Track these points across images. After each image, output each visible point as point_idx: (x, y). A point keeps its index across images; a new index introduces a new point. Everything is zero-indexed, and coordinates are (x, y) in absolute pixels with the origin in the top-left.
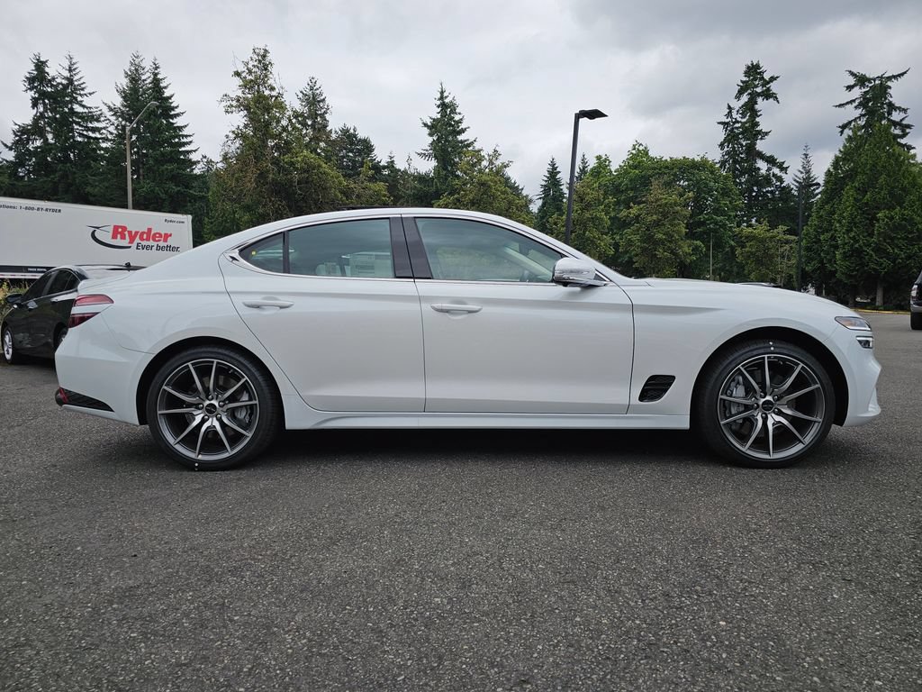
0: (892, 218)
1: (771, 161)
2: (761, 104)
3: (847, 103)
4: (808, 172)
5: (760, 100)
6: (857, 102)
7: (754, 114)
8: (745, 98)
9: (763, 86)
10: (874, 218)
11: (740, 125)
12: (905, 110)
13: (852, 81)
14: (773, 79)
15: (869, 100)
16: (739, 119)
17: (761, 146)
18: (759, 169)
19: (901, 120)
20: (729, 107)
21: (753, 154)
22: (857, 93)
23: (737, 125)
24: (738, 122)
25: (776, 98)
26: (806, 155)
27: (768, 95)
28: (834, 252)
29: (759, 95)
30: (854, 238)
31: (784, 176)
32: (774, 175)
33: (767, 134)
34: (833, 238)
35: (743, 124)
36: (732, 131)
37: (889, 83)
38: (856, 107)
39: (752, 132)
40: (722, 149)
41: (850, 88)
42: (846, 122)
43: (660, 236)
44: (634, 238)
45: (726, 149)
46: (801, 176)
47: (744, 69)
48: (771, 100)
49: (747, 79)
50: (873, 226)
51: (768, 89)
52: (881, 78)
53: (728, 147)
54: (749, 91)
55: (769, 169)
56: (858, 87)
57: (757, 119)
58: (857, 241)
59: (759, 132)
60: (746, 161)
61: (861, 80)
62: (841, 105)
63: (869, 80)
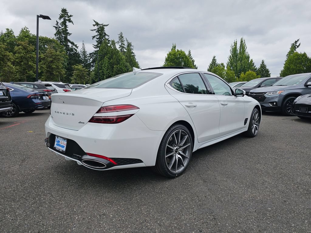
0: (117, 68)
1: (72, 43)
2: (68, 23)
3: (94, 30)
4: (84, 49)
5: (67, 22)
6: (96, 30)
7: (66, 26)
8: (62, 20)
9: (68, 17)
10: (113, 67)
11: (61, 29)
12: (109, 36)
13: (95, 24)
14: (71, 16)
15: (99, 30)
16: (61, 27)
17: (69, 38)
18: (69, 46)
19: (108, 39)
20: (57, 22)
21: (67, 40)
22: (96, 27)
23: (60, 29)
24: (61, 28)
25: (73, 23)
26: (83, 44)
27: (70, 21)
28: (103, 76)
29: (67, 20)
30: (109, 72)
31: (77, 49)
32: (74, 48)
33: (71, 34)
34: (103, 72)
35: (63, 29)
36: (58, 30)
37: (104, 27)
38: (96, 32)
39: (65, 32)
40: (56, 36)
41: (94, 25)
42: (94, 36)
43: (54, 66)
44: (44, 66)
45: (57, 36)
46: (82, 50)
47: (61, 10)
48: (71, 23)
49: (62, 13)
50: (113, 69)
51: (70, 19)
52: (102, 25)
53: (58, 36)
54: (63, 18)
55: (72, 46)
56: (96, 26)
57: (67, 28)
58: (109, 74)
59: (68, 33)
60: (64, 42)
61: (97, 24)
62: (92, 30)
63: (99, 24)
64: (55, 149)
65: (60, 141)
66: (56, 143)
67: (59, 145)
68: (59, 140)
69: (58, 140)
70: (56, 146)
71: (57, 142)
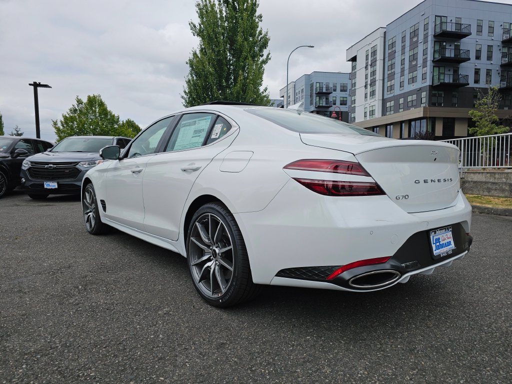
64: (440, 259)
65: (440, 236)
66: (434, 246)
67: (442, 246)
68: (437, 237)
69: (435, 238)
70: (437, 251)
71: (436, 243)
